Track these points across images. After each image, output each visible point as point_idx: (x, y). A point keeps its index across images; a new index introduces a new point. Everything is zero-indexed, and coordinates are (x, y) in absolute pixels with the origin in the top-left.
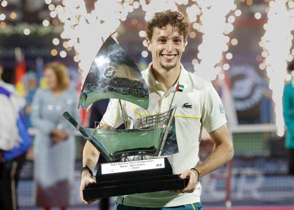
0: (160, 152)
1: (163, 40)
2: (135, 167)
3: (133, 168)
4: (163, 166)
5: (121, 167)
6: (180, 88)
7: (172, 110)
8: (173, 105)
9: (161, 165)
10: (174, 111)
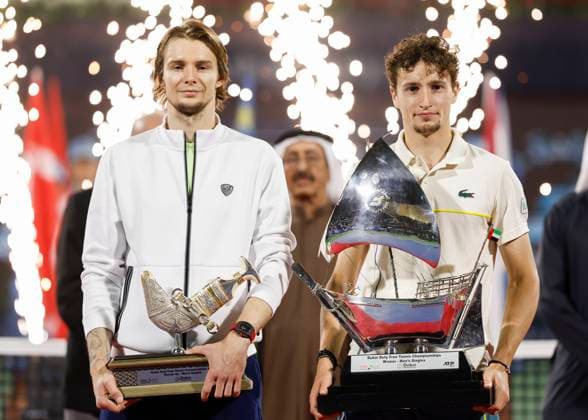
0: (453, 342)
1: (414, 87)
2: (408, 363)
3: (405, 365)
4: (456, 366)
5: (385, 362)
6: (494, 235)
7: (478, 271)
8: (481, 263)
9: (452, 363)
10: (481, 273)
